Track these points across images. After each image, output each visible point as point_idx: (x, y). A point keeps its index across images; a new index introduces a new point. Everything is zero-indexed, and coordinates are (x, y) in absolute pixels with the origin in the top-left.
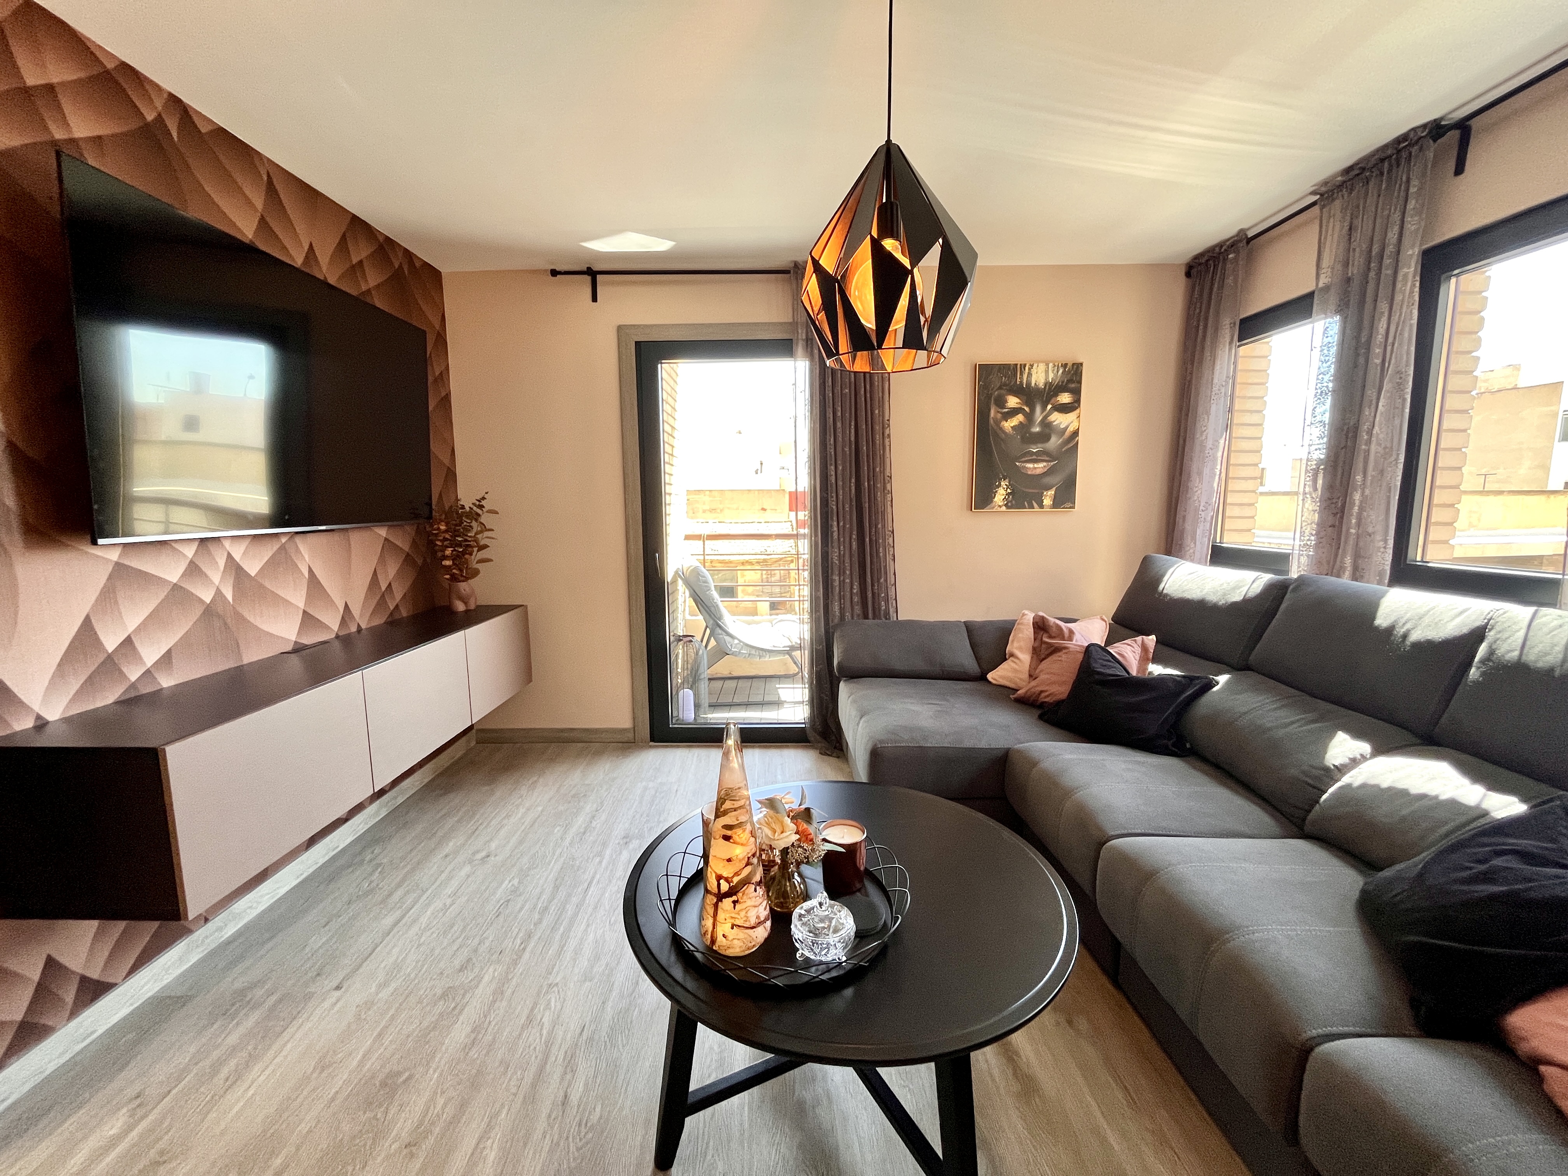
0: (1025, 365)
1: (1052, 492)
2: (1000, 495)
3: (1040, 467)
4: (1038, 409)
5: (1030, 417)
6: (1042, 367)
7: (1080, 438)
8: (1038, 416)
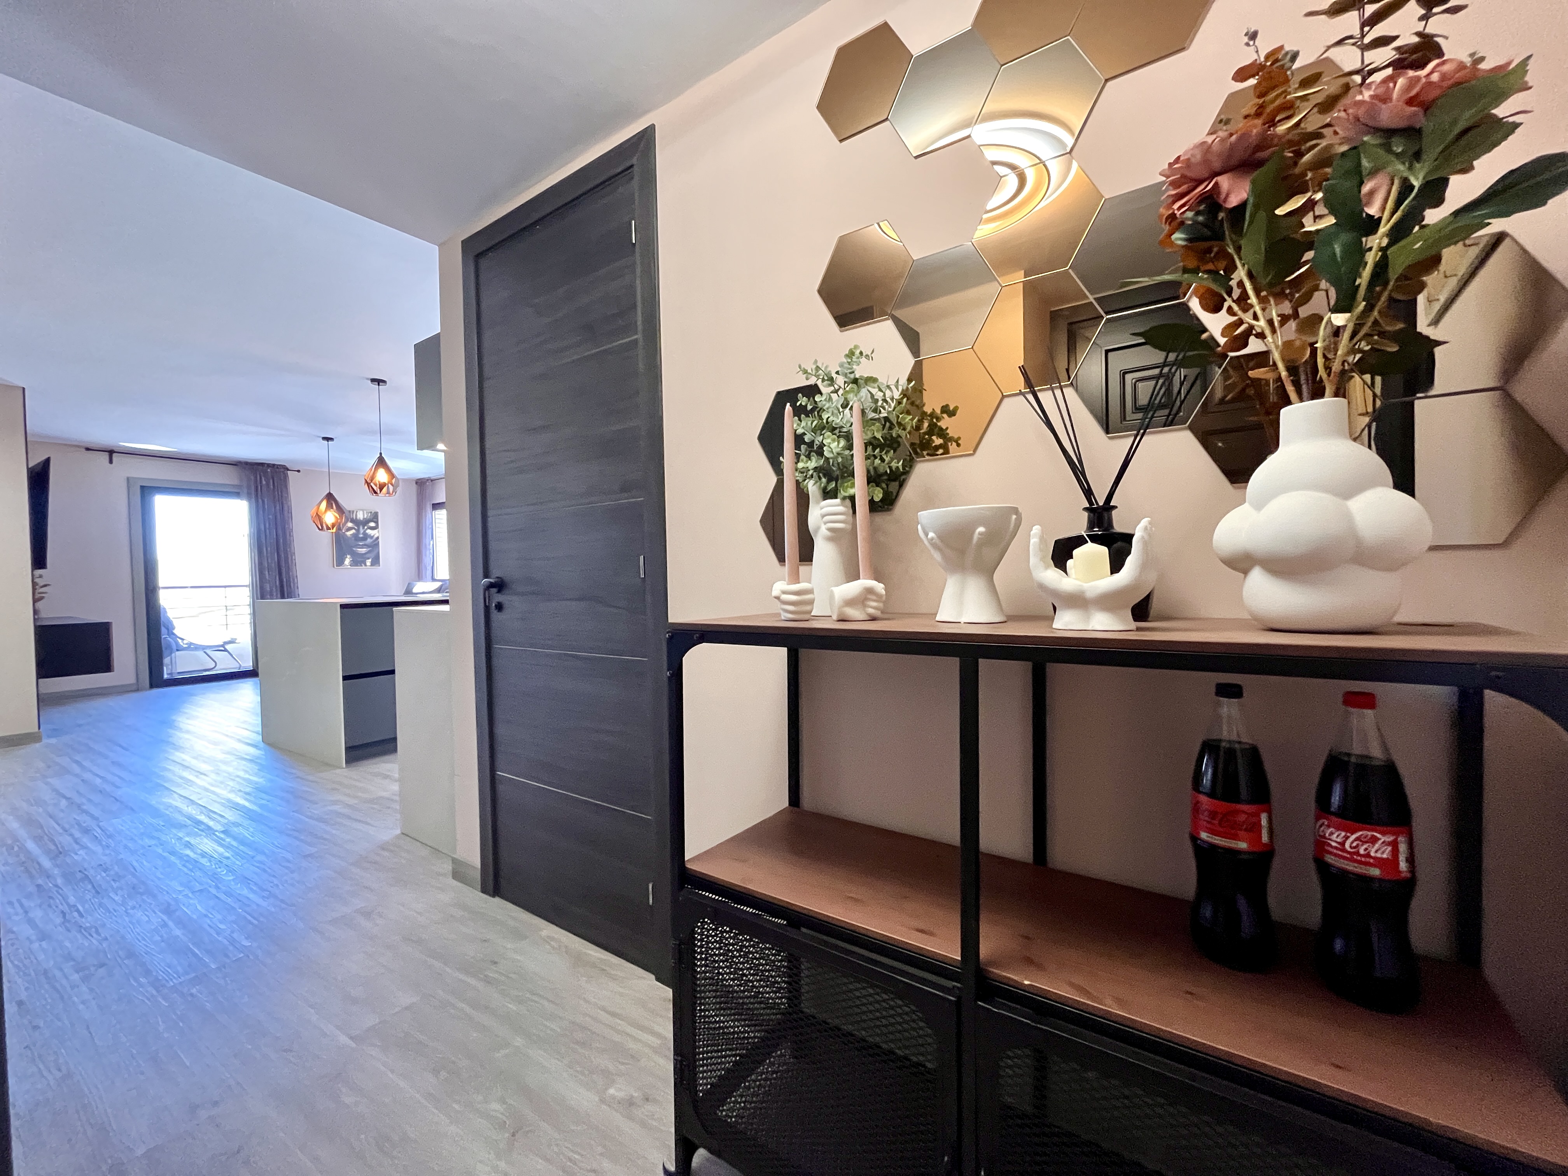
0: (353, 512)
1: (370, 560)
2: (347, 561)
3: (363, 550)
4: (361, 528)
5: (358, 530)
6: (361, 512)
7: (380, 540)
8: (362, 531)
